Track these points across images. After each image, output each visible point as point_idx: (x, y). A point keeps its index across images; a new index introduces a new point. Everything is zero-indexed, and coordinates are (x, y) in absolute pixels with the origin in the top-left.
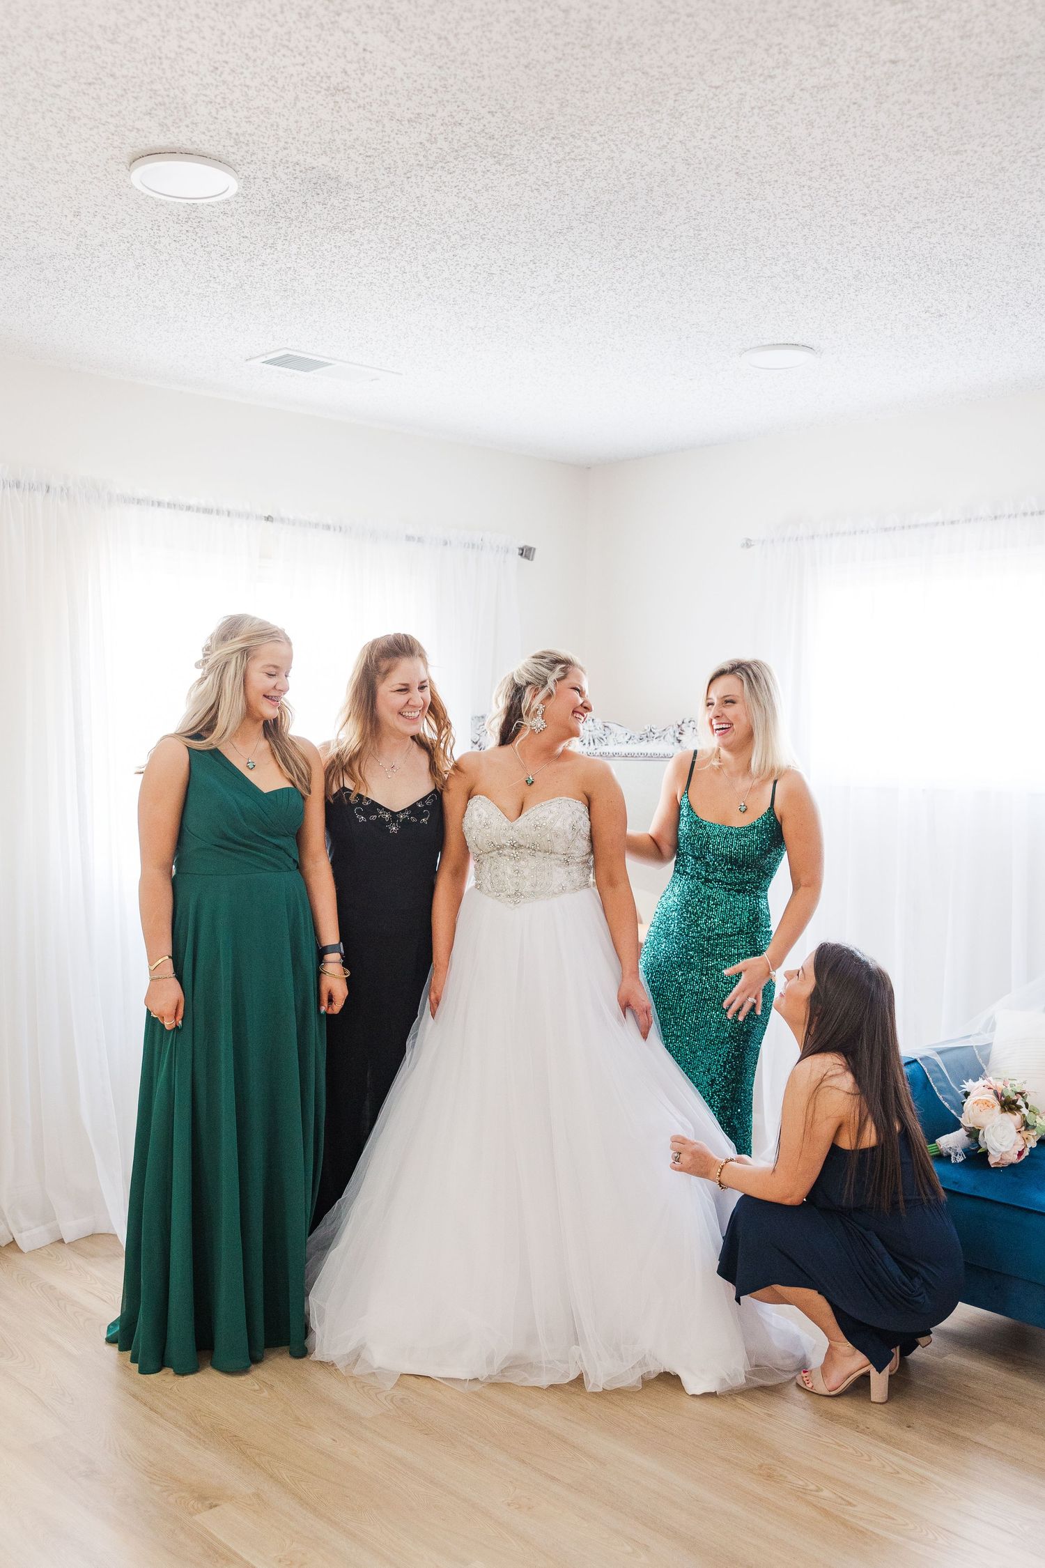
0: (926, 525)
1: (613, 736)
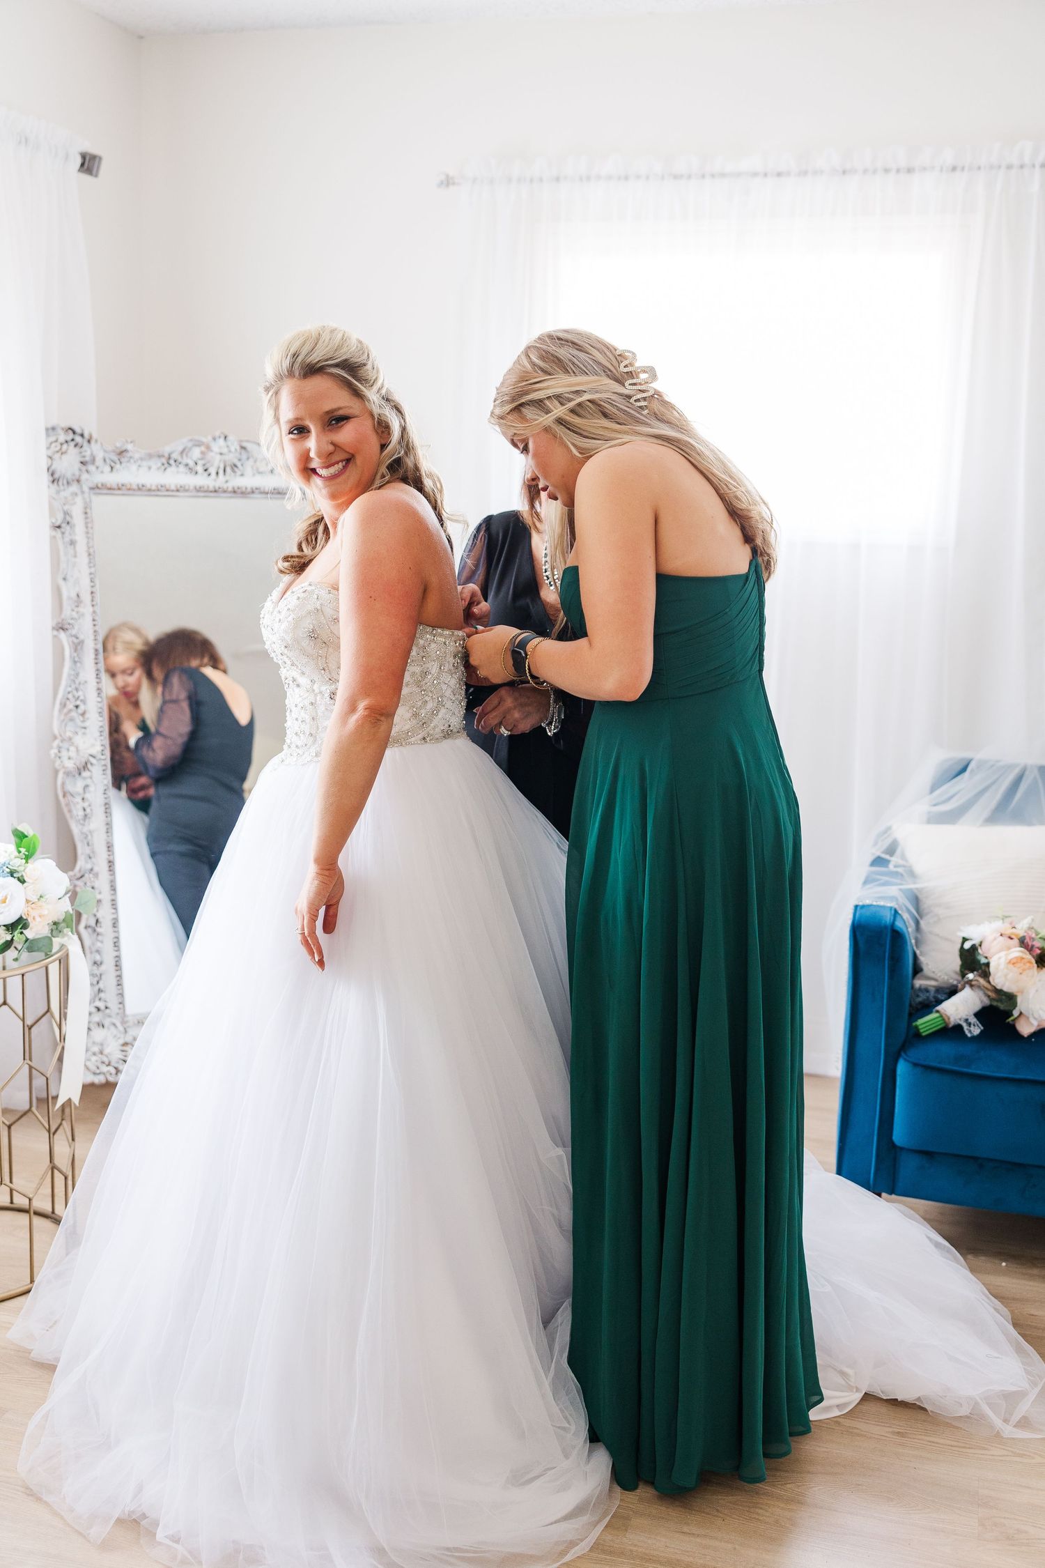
0: (739, 175)
1: (251, 462)
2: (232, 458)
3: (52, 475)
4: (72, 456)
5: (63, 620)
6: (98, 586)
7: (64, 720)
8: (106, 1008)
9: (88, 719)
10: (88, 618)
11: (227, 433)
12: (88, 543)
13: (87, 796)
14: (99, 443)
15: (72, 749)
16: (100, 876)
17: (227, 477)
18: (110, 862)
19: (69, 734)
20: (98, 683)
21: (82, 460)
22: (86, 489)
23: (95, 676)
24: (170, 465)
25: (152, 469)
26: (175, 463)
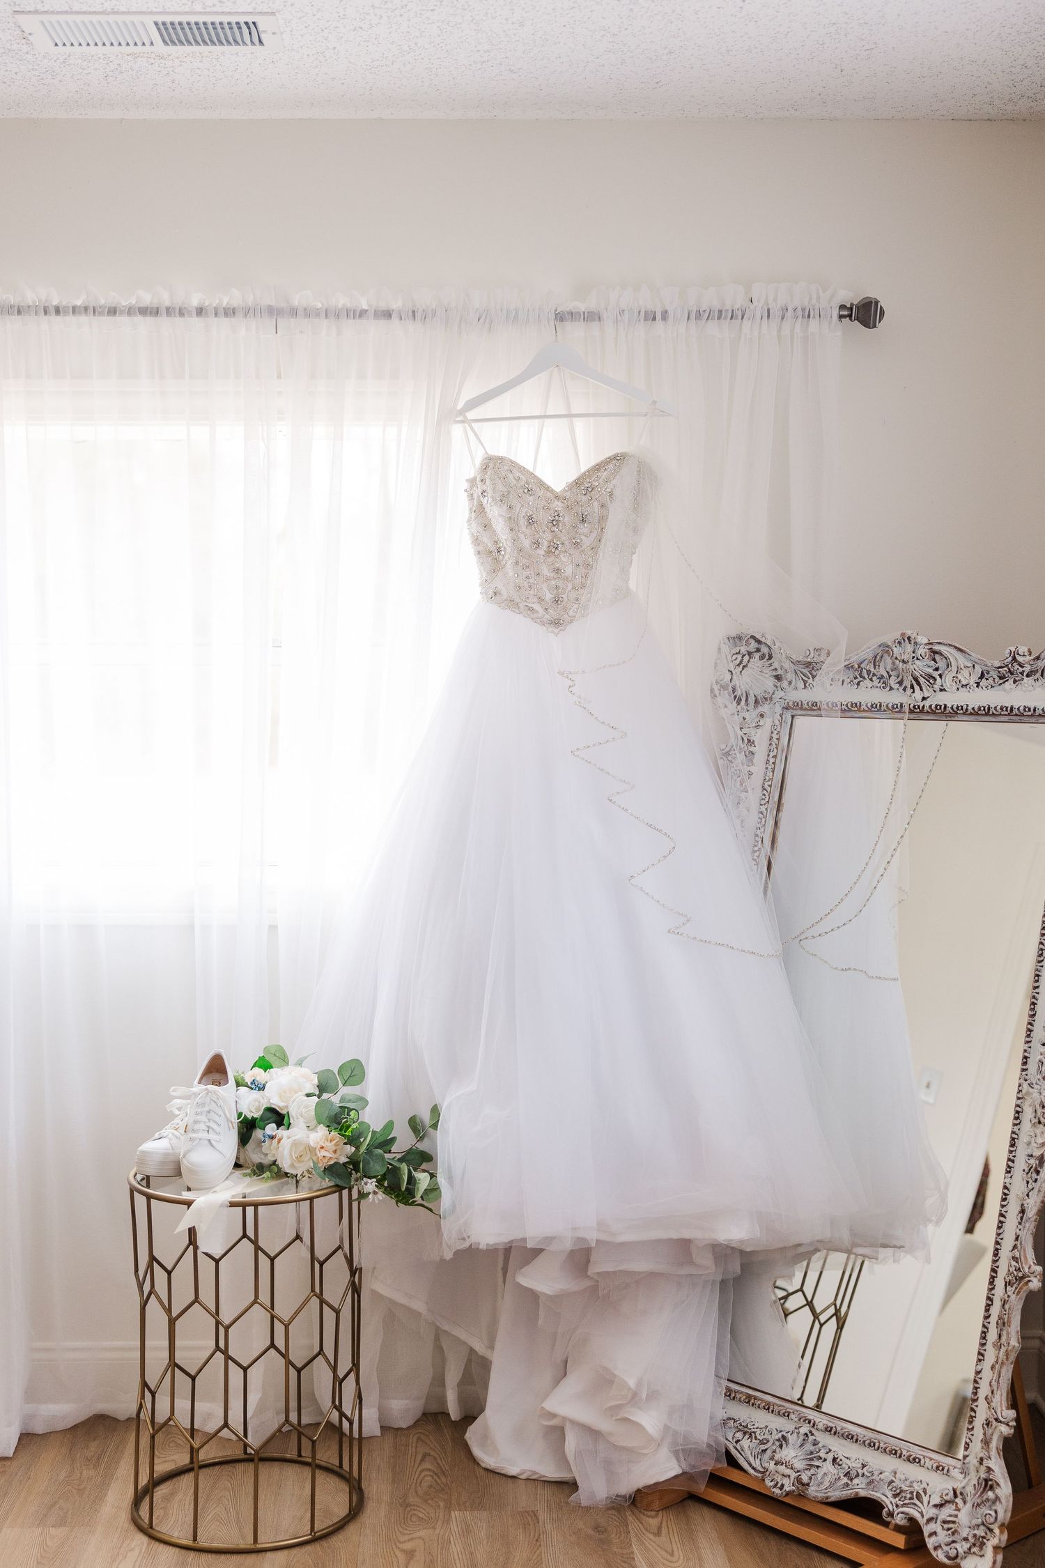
4: (754, 670)
14: (783, 652)
21: (774, 673)
22: (778, 709)
24: (864, 678)
25: (845, 683)
26: (868, 675)
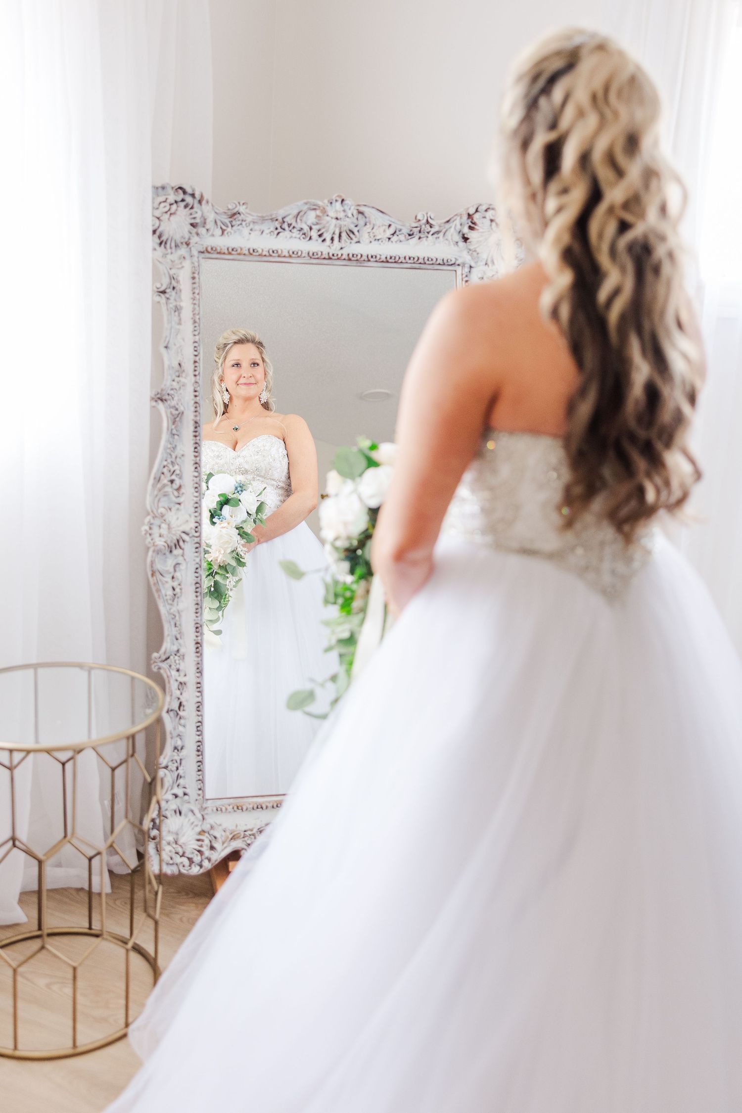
1: (368, 228)
2: (348, 223)
3: (160, 237)
4: (182, 217)
5: (162, 390)
6: (201, 355)
7: (157, 496)
8: (185, 794)
9: (183, 494)
10: (190, 389)
11: (344, 197)
12: (194, 309)
13: (178, 575)
14: (210, 204)
15: (164, 526)
16: (186, 657)
17: (343, 244)
18: (197, 643)
19: (161, 510)
20: (196, 457)
21: (193, 221)
22: (195, 253)
23: (193, 449)
24: (284, 229)
25: (264, 233)
26: (289, 227)
